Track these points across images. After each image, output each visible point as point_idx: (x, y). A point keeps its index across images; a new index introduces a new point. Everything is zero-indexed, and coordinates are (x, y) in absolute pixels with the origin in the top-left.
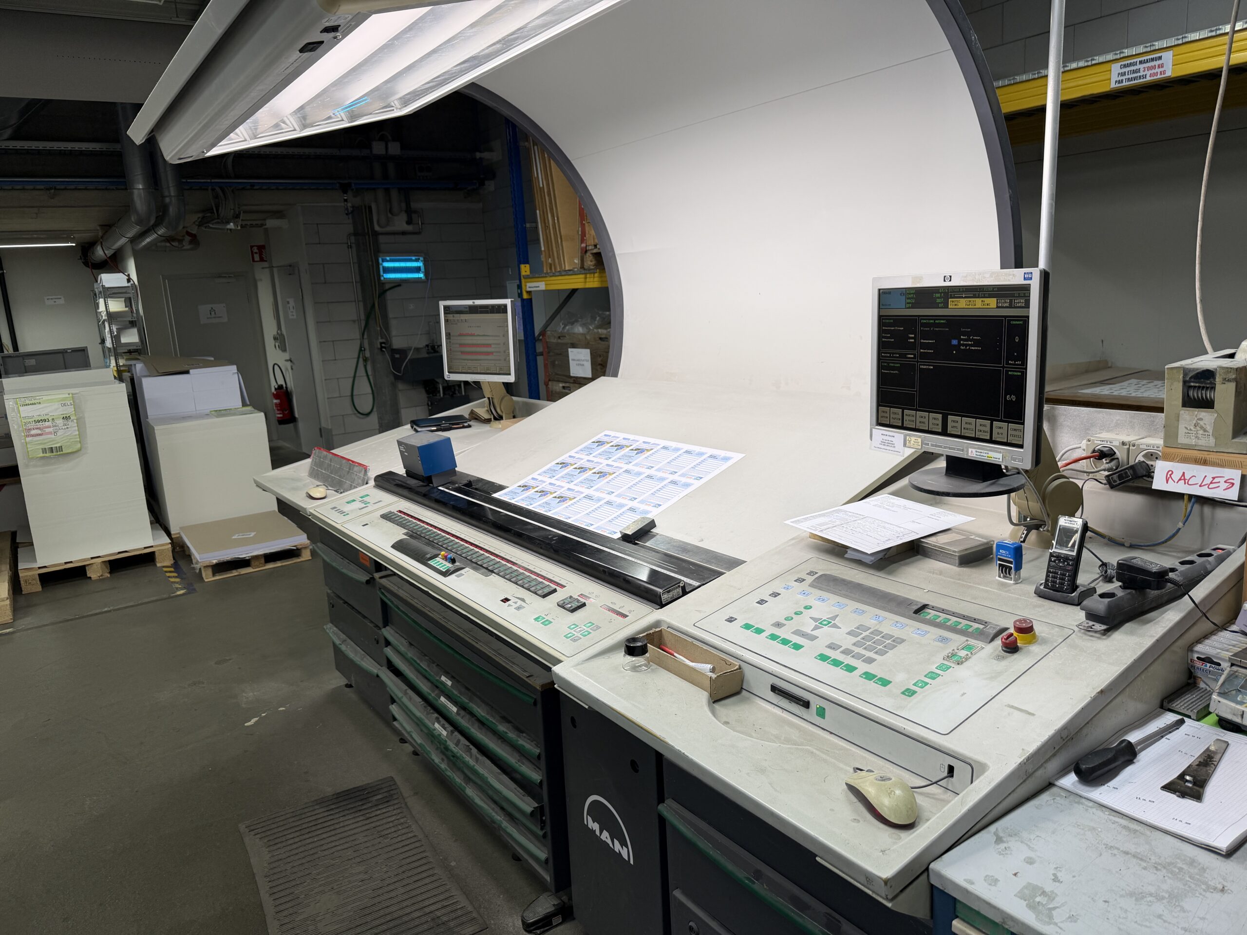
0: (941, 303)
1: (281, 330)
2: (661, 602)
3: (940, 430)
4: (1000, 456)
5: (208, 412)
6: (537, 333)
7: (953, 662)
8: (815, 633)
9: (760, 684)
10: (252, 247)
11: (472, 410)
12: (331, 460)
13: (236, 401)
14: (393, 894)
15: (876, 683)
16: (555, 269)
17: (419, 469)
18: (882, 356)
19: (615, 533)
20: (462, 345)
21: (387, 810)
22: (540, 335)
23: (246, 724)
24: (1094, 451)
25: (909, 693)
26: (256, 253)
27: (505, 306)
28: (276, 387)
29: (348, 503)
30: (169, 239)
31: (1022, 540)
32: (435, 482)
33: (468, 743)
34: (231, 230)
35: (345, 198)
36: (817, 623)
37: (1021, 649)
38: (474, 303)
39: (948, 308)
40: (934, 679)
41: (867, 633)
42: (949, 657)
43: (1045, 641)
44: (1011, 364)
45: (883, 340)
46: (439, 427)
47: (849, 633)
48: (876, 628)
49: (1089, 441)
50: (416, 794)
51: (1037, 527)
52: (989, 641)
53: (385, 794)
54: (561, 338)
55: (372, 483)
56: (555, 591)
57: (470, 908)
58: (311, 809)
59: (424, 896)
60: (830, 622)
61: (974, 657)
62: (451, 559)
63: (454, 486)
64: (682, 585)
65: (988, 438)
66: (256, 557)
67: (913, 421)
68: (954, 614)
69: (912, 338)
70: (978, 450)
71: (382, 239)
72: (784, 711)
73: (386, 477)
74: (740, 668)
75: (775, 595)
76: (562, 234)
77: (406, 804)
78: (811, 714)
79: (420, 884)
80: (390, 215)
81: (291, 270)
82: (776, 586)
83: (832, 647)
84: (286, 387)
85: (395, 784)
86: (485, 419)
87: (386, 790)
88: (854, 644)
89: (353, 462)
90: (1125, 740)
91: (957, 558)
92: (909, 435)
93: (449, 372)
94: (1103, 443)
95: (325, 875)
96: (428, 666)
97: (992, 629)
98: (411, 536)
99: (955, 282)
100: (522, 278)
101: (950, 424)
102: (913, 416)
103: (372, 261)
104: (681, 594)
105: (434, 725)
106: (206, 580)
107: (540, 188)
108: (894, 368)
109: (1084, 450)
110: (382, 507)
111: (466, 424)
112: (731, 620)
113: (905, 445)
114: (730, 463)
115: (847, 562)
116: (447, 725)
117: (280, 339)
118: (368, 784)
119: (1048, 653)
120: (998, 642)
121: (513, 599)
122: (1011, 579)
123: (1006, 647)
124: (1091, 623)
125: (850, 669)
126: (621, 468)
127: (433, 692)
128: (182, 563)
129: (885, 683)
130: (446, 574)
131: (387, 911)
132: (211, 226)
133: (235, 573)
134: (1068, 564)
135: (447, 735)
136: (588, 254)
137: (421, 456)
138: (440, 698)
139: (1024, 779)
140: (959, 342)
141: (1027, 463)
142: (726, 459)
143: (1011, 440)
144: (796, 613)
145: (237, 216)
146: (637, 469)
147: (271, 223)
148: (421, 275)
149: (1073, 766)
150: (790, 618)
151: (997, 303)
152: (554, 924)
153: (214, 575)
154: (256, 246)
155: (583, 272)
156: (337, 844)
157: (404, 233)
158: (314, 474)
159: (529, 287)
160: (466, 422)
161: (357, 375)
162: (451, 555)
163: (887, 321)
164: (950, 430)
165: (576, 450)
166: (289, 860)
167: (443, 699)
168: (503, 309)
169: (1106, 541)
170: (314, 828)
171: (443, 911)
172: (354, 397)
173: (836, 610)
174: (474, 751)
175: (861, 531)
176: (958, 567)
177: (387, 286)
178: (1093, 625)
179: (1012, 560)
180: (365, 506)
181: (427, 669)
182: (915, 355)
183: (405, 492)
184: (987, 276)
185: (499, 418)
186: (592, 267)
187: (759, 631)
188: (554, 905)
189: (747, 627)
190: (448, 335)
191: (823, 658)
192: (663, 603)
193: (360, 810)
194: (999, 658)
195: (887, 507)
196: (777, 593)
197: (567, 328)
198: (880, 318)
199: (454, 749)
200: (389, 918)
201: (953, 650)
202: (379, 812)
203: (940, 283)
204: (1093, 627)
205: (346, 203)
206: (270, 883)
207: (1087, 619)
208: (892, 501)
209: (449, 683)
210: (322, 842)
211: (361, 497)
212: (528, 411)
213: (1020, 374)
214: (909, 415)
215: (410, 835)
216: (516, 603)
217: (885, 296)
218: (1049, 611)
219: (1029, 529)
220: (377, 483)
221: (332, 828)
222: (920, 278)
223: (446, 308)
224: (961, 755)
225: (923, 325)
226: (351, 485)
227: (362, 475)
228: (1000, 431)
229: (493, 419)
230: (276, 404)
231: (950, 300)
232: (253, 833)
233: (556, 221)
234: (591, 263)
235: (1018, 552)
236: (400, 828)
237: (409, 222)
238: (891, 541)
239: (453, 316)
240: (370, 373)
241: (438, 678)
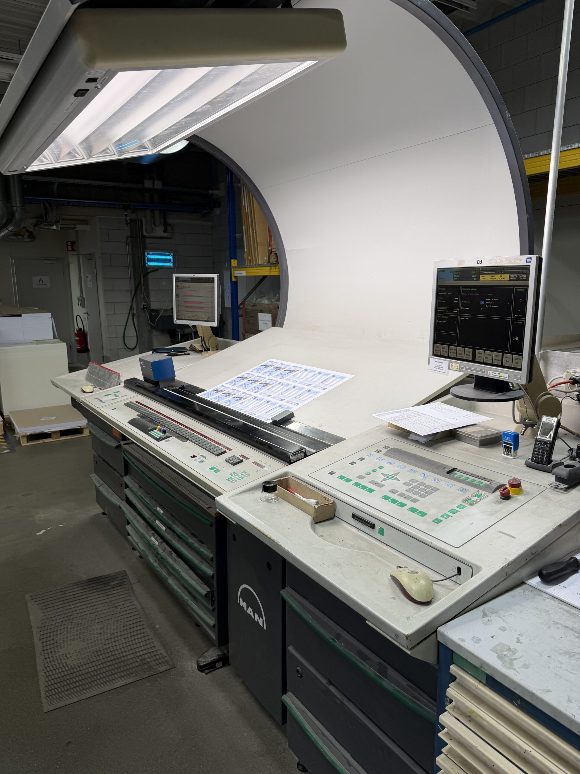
0: (475, 277)
1: (83, 294)
2: (290, 461)
3: (471, 359)
4: (507, 375)
5: (31, 341)
6: (239, 303)
7: (468, 504)
8: (383, 483)
9: (345, 513)
10: (67, 242)
11: (192, 344)
12: (99, 370)
13: (50, 335)
14: (117, 643)
15: (417, 514)
16: (253, 263)
17: (152, 377)
18: (438, 312)
19: (268, 420)
20: (185, 302)
21: (120, 591)
22: (241, 304)
23: (37, 534)
24: (570, 379)
25: (437, 521)
26: (69, 246)
27: (213, 278)
28: (78, 329)
29: (106, 396)
30: (15, 234)
31: (522, 433)
32: (161, 385)
33: (170, 550)
34: (54, 230)
35: (126, 214)
36: (385, 477)
37: (512, 497)
38: (194, 276)
39: (479, 281)
40: (454, 513)
41: (416, 484)
42: (465, 501)
43: (528, 493)
44: (516, 317)
45: (439, 301)
46: (169, 354)
47: (404, 484)
48: (422, 481)
49: (568, 373)
50: (139, 582)
51: (532, 426)
52: (492, 492)
53: (120, 581)
54: (254, 306)
55: (122, 384)
56: (225, 452)
57: (165, 654)
58: (72, 588)
59: (137, 646)
60: (394, 477)
61: (482, 501)
62: (163, 431)
63: (172, 388)
64: (304, 451)
65: (500, 364)
66: (55, 432)
67: (455, 353)
68: (472, 475)
69: (456, 300)
70: (493, 372)
71: (148, 240)
72: (359, 530)
73: (131, 381)
74: (334, 502)
75: (362, 459)
76: (258, 241)
77: (132, 588)
78: (375, 533)
79: (135, 638)
80: (153, 226)
81: (90, 257)
82: (363, 454)
83: (393, 491)
84: (84, 330)
85: (127, 575)
86: (199, 350)
87: (120, 578)
88: (407, 490)
89: (112, 371)
90: (573, 557)
91: (478, 441)
92: (452, 362)
93: (176, 319)
94: (576, 374)
95: (76, 629)
96: (150, 501)
97: (495, 484)
98: (141, 417)
99: (484, 264)
100: (232, 267)
101: (477, 355)
102: (455, 350)
103: (141, 254)
104: (303, 456)
105: (151, 537)
106: (23, 445)
107: (246, 212)
108: (444, 319)
109: (564, 379)
110: (127, 399)
111: (186, 353)
112: (332, 473)
113: (449, 368)
114: (345, 380)
115: (409, 442)
116: (159, 538)
117: (82, 300)
118: (110, 574)
119: (529, 501)
120: (498, 493)
121: (198, 456)
122: (511, 456)
123: (502, 496)
124: (558, 483)
125: (402, 505)
126: (277, 381)
127: (152, 517)
128: (9, 434)
129: (423, 514)
130: (158, 440)
131: (113, 653)
132: (42, 226)
133: (41, 441)
134: (547, 446)
135: (158, 544)
136: (273, 254)
137: (152, 368)
138: (155, 521)
139: (505, 578)
140: (485, 303)
141: (523, 381)
142: (343, 378)
143: (515, 365)
144: (373, 471)
145: (58, 221)
146: (287, 382)
147: (79, 227)
148: (171, 264)
149: (538, 573)
150: (369, 473)
151: (509, 277)
152: (217, 667)
153: (28, 441)
154: (70, 241)
155: (270, 265)
156: (86, 610)
157: (161, 238)
158: (89, 379)
159: (236, 274)
160: (186, 351)
161: (128, 324)
162: (164, 429)
163: (442, 289)
164: (477, 359)
165: (251, 370)
166: (54, 618)
167: (157, 522)
168: (211, 280)
169: (575, 436)
170: (72, 600)
171: (148, 655)
172: (125, 338)
173: (398, 470)
174: (174, 555)
175: (419, 422)
176: (479, 447)
177: (150, 270)
178: (559, 485)
179: (512, 443)
180: (115, 397)
181: (149, 502)
182: (457, 311)
183: (142, 391)
184: (504, 260)
185: (207, 350)
186: (275, 262)
187: (348, 480)
188: (218, 655)
189: (342, 477)
190: (177, 295)
191: (386, 498)
192: (291, 462)
193: (102, 590)
194: (497, 502)
195: (439, 409)
196: (363, 458)
197: (258, 300)
198: (438, 287)
199: (161, 553)
200: (113, 658)
201: (469, 496)
202: (114, 592)
203: (475, 264)
204: (559, 486)
205: (126, 217)
206: (41, 632)
207: (556, 481)
208: (442, 406)
209: (162, 512)
210: (77, 609)
211: (115, 393)
212: (226, 346)
213: (521, 323)
214: (453, 349)
215: (132, 607)
216: (199, 458)
217: (441, 272)
218: (533, 475)
219: (527, 426)
220: (126, 385)
221: (84, 600)
222: (463, 262)
223: (177, 278)
224: (466, 560)
225: (463, 292)
226: (110, 386)
227: (116, 379)
228: (508, 360)
229: (203, 351)
230: (77, 340)
231: (481, 275)
232: (33, 600)
233: (255, 233)
234: (274, 260)
235: (516, 438)
236: (127, 603)
237: (165, 231)
238: (438, 429)
239: (181, 284)
240: (136, 323)
241: (155, 508)
